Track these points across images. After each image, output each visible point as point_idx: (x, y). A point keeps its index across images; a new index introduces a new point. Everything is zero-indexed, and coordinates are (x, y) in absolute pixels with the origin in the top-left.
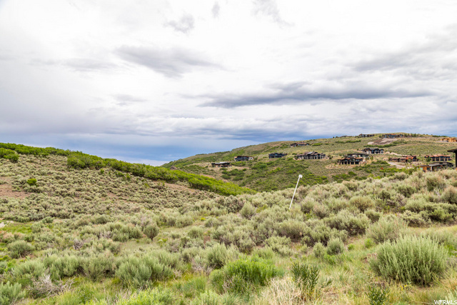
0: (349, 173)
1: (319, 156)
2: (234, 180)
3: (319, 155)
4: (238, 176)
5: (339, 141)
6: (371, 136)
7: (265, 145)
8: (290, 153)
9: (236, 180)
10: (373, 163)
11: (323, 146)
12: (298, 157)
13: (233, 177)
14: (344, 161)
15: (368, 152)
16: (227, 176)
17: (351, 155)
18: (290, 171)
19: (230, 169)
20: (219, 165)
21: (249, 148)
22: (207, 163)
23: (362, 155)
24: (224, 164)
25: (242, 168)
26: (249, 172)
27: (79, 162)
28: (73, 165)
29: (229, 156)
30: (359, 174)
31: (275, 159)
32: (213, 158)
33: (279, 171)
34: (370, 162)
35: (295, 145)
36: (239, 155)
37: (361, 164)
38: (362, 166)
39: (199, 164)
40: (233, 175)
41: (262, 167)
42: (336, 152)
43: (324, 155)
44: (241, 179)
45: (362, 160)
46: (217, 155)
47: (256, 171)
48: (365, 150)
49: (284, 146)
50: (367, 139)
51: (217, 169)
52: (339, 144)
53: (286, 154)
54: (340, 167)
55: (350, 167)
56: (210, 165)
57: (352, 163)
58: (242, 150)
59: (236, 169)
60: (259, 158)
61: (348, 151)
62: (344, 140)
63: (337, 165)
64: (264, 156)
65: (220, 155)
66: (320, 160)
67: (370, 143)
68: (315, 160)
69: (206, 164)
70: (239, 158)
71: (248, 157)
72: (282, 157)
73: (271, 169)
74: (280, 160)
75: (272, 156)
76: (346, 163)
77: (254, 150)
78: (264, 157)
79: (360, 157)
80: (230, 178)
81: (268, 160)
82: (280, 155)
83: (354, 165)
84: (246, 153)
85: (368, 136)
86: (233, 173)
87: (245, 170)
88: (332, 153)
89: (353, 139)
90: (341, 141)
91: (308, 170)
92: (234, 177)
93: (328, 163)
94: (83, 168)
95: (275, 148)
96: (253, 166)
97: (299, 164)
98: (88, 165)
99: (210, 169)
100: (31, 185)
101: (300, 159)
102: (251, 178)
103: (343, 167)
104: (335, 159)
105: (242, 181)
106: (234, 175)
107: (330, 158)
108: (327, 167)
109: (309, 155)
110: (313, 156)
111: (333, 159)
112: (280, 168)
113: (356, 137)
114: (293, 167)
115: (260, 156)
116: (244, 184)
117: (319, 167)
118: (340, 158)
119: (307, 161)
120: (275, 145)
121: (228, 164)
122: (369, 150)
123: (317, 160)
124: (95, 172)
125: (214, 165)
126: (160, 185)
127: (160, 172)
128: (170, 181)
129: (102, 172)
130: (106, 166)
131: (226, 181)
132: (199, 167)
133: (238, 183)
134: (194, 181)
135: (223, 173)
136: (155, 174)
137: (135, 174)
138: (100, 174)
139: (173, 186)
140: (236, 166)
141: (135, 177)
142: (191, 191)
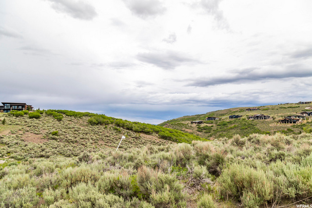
0: (288, 130)
1: (265, 117)
2: (204, 133)
3: (265, 116)
4: (207, 130)
5: (282, 107)
6: (308, 103)
7: (229, 110)
8: (244, 115)
9: (206, 133)
10: (308, 122)
11: (269, 111)
12: (249, 118)
13: (204, 131)
14: (284, 121)
15: (305, 115)
16: (200, 130)
17: (290, 116)
18: (243, 127)
19: (202, 125)
20: (195, 123)
21: (217, 113)
22: (188, 122)
23: (299, 117)
24: (198, 122)
25: (211, 125)
26: (215, 127)
27: (94, 121)
28: (91, 123)
29: (204, 117)
30: (296, 130)
31: (234, 119)
32: (192, 119)
33: (235, 127)
34: (305, 121)
35: (249, 109)
36: (210, 116)
37: (298, 123)
38: (298, 124)
39: (183, 122)
40: (204, 129)
41: (224, 125)
42: (279, 115)
43: (269, 117)
44: (209, 132)
45: (298, 120)
46: (196, 117)
47: (220, 127)
48: (302, 113)
49: (242, 110)
50: (305, 105)
51: (194, 125)
52: (282, 109)
53: (242, 116)
54: (281, 125)
55: (289, 125)
56: (190, 122)
57: (291, 123)
58: (213, 113)
59: (207, 126)
60: (223, 119)
61: (289, 114)
62: (286, 106)
63: (278, 124)
64: (226, 117)
65: (198, 116)
66: (266, 120)
67: (307, 108)
68: (262, 120)
70: (209, 118)
71: (215, 118)
72: (239, 118)
73: (230, 126)
74: (237, 120)
75: (231, 117)
76: (285, 123)
77: (221, 113)
78: (226, 118)
79: (297, 118)
80: (202, 132)
81: (228, 120)
82: (237, 117)
83: (292, 124)
84: (215, 115)
85: (306, 103)
86: (204, 128)
87: (212, 126)
88: (276, 115)
89: (294, 106)
90: (284, 106)
91: (256, 127)
92: (205, 131)
93: (271, 122)
94: (97, 124)
95: (235, 112)
96: (218, 124)
97: (250, 123)
98: (100, 122)
99: (190, 125)
100: (53, 135)
101: (251, 119)
102: (216, 131)
103: (283, 125)
104: (277, 119)
105: (210, 133)
107: (274, 119)
108: (270, 125)
109: (257, 117)
110: (260, 117)
111: (276, 120)
112: (236, 125)
113: (296, 104)
114: (245, 125)
115: (223, 117)
116: (211, 136)
117: (264, 125)
118: (281, 118)
119: (256, 121)
120: (236, 110)
121: (201, 122)
122: (306, 113)
123: (264, 120)
124: (102, 127)
125: (192, 123)
126: (138, 136)
127: (142, 127)
128: (148, 133)
129: (106, 127)
130: (112, 123)
131: (200, 133)
132: (183, 124)
133: (207, 135)
134: (162, 133)
135: (198, 128)
136: (138, 129)
137: (128, 129)
138: (104, 129)
139: (148, 136)
140: (207, 123)
141: (126, 131)
142: (158, 140)
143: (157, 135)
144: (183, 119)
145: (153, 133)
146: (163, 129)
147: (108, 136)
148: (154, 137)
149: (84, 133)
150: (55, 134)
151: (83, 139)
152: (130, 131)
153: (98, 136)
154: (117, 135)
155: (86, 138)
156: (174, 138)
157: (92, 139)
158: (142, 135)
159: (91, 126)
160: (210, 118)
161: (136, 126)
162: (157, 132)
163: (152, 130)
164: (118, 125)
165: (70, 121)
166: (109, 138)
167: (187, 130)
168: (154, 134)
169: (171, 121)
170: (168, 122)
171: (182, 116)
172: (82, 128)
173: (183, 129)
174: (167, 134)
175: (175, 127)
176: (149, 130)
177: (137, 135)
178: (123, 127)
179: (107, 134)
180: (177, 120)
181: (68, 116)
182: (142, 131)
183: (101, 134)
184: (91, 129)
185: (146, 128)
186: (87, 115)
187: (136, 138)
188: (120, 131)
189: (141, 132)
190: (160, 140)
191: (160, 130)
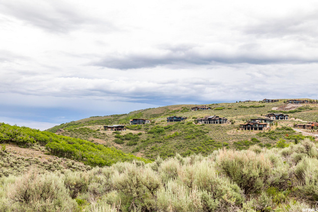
0: (252, 140)
1: (221, 121)
2: (127, 145)
3: (220, 119)
4: (132, 141)
5: (242, 106)
6: (275, 101)
7: (165, 108)
8: (190, 116)
9: (130, 145)
10: (277, 129)
11: (225, 111)
12: (198, 121)
13: (127, 142)
14: (247, 127)
15: (272, 118)
16: (120, 140)
17: (254, 120)
18: (189, 136)
19: (123, 133)
20: (112, 128)
21: (148, 111)
22: (99, 126)
23: (265, 120)
24: (118, 127)
25: (137, 132)
26: (144, 136)
29: (126, 119)
30: (264, 141)
31: (174, 123)
32: (106, 122)
33: (176, 136)
34: (274, 128)
35: (196, 108)
36: (136, 118)
37: (265, 130)
38: (266, 132)
39: (90, 127)
40: (126, 139)
41: (159, 132)
42: (239, 117)
43: (226, 120)
44: (135, 144)
45: (266, 125)
46: (112, 118)
47: (152, 135)
48: (269, 116)
49: (185, 109)
50: (271, 104)
51: (109, 132)
52: (243, 109)
53: (186, 118)
54: (243, 133)
55: (254, 133)
56: (103, 127)
57: (256, 129)
58: (141, 112)
59: (131, 134)
60: (156, 122)
61: (251, 116)
62: (247, 105)
63: (239, 131)
64: (162, 119)
65: (116, 117)
66: (222, 125)
67: (274, 109)
68: (216, 125)
69: (98, 127)
70: (135, 121)
71: (145, 120)
72: (182, 122)
73: (169, 134)
74: (179, 124)
75: (170, 120)
76: (249, 129)
77: (153, 113)
78: (162, 121)
79: (264, 123)
80: (123, 143)
81: (165, 124)
82: (179, 119)
83: (258, 131)
84: (144, 116)
85: (272, 101)
86: (127, 138)
87: (140, 134)
88: (235, 117)
89: (257, 104)
90: (245, 105)
91: (208, 135)
92: (128, 142)
93: (230, 129)
95: (175, 112)
96: (149, 130)
97: (199, 129)
99: (102, 132)
101: (200, 123)
102: (146, 143)
103: (246, 132)
104: (237, 123)
105: (136, 146)
106: (128, 139)
107: (232, 123)
108: (228, 133)
109: (210, 119)
110: (214, 120)
111: (235, 124)
112: (179, 132)
113: (260, 102)
114: (192, 132)
115: (158, 120)
116: (138, 150)
117: (220, 133)
118: (243, 123)
119: (208, 125)
120: (176, 109)
121: (122, 127)
122: (273, 115)
123: (218, 124)
125: (106, 128)
127: (10, 132)
128: (23, 144)
131: (119, 146)
132: (90, 131)
133: (131, 148)
134: (54, 145)
135: (116, 137)
139: (23, 151)
140: (131, 129)
142: (46, 158)
143: (43, 148)
144: (89, 122)
145: (35, 144)
148: (37, 153)
156: (79, 153)
158: (8, 147)
160: (136, 120)
162: (43, 142)
163: (32, 139)
167: (97, 141)
168: (37, 146)
169: (69, 125)
173: (91, 139)
174: (63, 145)
176: (26, 138)
180: (79, 123)
182: (11, 141)
189: (7, 142)
190: (50, 157)
191: (49, 138)
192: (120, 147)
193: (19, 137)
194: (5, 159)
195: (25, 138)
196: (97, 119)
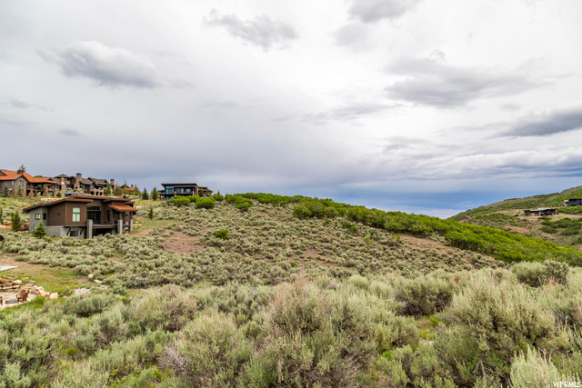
2: (562, 234)
4: (570, 228)
9: (566, 234)
13: (561, 230)
16: (550, 228)
19: (555, 218)
20: (537, 213)
22: (518, 211)
24: (545, 211)
25: (577, 217)
27: (305, 210)
28: (301, 215)
29: (558, 200)
32: (528, 205)
36: (575, 197)
39: (505, 212)
40: (560, 226)
44: (576, 233)
46: (536, 200)
51: (533, 218)
56: (522, 212)
59: (567, 219)
65: (542, 199)
69: (516, 211)
70: (572, 201)
80: (555, 232)
86: (561, 225)
92: (563, 230)
94: (312, 217)
98: (317, 213)
99: (522, 218)
105: (578, 236)
106: (563, 227)
116: (580, 242)
121: (553, 211)
124: (320, 223)
125: (528, 213)
126: (394, 241)
127: (405, 221)
128: (419, 234)
129: (327, 223)
130: (342, 214)
131: (549, 235)
132: (505, 217)
133: (570, 239)
134: (454, 235)
135: (543, 224)
136: (397, 224)
137: (374, 225)
138: (324, 225)
139: (420, 241)
140: (567, 213)
141: (369, 229)
142: (444, 251)
143: (442, 239)
144: (503, 206)
145: (433, 234)
146: (457, 225)
147: (329, 239)
148: (435, 244)
149: (278, 235)
150: (222, 235)
151: (274, 245)
152: (378, 231)
153: (307, 241)
154: (347, 237)
155: (280, 245)
156: (487, 245)
157: (292, 245)
158: (404, 238)
159: (297, 220)
160: (575, 200)
161: (393, 219)
162: (442, 232)
163: (429, 228)
164: (354, 218)
165: (263, 211)
166: (329, 244)
167: (514, 229)
168: (435, 236)
169: (476, 211)
170: (469, 213)
171: (501, 200)
172: (279, 224)
173: (507, 227)
174: (467, 235)
175: (485, 223)
177: (393, 238)
178: (364, 221)
179: (326, 236)
180: (490, 208)
181: (263, 203)
183: (313, 235)
184: (295, 225)
185: (414, 223)
186: (296, 200)
187: (391, 245)
188: (355, 231)
190: (450, 249)
191: (449, 227)
192: (552, 237)
193: (414, 226)
194: (400, 250)
195: (421, 227)
196: (514, 202)
